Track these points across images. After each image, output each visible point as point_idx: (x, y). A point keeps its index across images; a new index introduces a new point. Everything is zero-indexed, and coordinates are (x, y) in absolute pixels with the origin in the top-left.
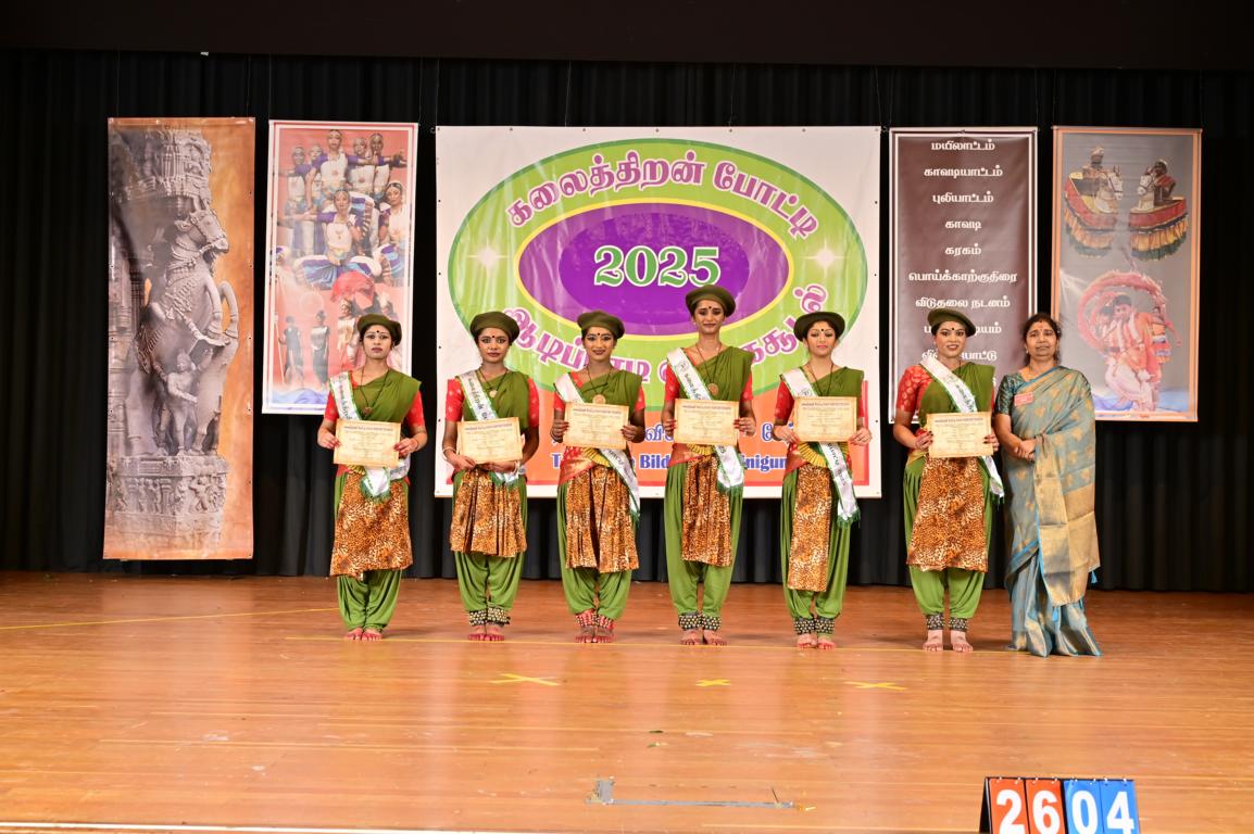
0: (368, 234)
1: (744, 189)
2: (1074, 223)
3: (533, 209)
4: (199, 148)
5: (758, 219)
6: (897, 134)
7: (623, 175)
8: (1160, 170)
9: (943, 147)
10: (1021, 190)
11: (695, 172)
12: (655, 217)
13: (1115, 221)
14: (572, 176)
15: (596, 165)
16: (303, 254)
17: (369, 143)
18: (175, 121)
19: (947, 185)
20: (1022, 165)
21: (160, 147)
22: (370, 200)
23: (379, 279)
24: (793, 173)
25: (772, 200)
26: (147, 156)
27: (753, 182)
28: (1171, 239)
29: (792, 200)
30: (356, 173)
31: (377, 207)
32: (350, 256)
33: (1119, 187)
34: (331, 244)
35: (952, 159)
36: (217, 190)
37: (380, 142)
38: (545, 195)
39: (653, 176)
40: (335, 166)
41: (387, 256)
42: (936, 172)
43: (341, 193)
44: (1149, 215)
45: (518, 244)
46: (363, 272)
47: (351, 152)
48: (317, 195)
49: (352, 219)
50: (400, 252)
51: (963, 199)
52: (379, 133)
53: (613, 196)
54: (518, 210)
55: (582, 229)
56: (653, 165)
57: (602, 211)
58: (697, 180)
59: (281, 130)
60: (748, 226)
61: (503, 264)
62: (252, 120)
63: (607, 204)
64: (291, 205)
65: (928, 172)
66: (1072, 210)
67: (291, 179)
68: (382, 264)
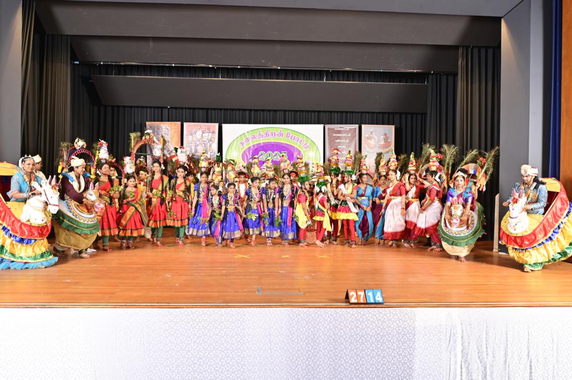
0: (207, 149)
1: (293, 138)
2: (366, 146)
3: (245, 143)
4: (167, 129)
5: (296, 145)
6: (327, 126)
7: (265, 135)
8: (385, 134)
9: (337, 129)
10: (355, 139)
11: (281, 135)
12: (273, 145)
13: (376, 146)
14: (254, 136)
15: (259, 133)
18: (162, 123)
19: (338, 138)
20: (354, 134)
21: (158, 129)
22: (207, 141)
24: (304, 135)
25: (299, 141)
26: (156, 131)
27: (295, 137)
28: (388, 150)
29: (304, 141)
30: (204, 135)
31: (209, 142)
33: (376, 138)
34: (199, 151)
35: (339, 132)
36: (172, 139)
38: (247, 140)
39: (272, 135)
40: (199, 133)
41: (212, 154)
42: (336, 135)
43: (201, 140)
44: (383, 144)
45: (241, 151)
47: (203, 130)
49: (203, 145)
50: (214, 153)
51: (342, 141)
53: (263, 140)
54: (241, 143)
55: (256, 147)
56: (272, 133)
57: (260, 143)
58: (282, 137)
60: (294, 147)
61: (238, 155)
62: (180, 122)
63: (262, 142)
64: (190, 142)
65: (334, 135)
66: (366, 144)
67: (189, 136)
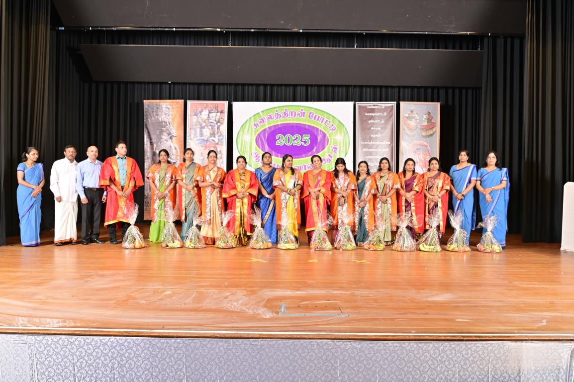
0: (215, 131)
1: (316, 119)
3: (259, 125)
4: (168, 108)
5: (320, 127)
6: (358, 104)
7: (283, 115)
8: (429, 114)
9: (370, 107)
10: (391, 119)
11: (303, 114)
12: (292, 126)
13: (417, 127)
14: (270, 116)
15: (276, 112)
16: (197, 137)
17: (214, 106)
19: (372, 118)
20: (391, 113)
21: (158, 108)
22: (215, 122)
23: (218, 144)
24: (330, 114)
25: (325, 120)
26: (155, 110)
27: (319, 117)
28: (432, 132)
29: (330, 122)
30: (211, 115)
31: (217, 124)
32: (209, 138)
33: (418, 118)
34: (205, 134)
36: (173, 120)
37: (218, 106)
38: (262, 121)
39: (292, 115)
40: (205, 113)
41: (220, 138)
42: (368, 114)
43: (207, 121)
44: (426, 126)
45: (255, 134)
46: (213, 142)
47: (210, 109)
48: (200, 121)
50: (223, 136)
51: (376, 121)
52: (217, 104)
53: (281, 121)
54: (255, 125)
55: (273, 129)
56: (292, 112)
57: (278, 125)
58: (304, 116)
59: (191, 103)
60: (318, 129)
61: (251, 139)
62: (182, 100)
63: (279, 123)
64: (194, 124)
65: (366, 114)
66: (405, 124)
67: (193, 117)
68: (218, 140)
